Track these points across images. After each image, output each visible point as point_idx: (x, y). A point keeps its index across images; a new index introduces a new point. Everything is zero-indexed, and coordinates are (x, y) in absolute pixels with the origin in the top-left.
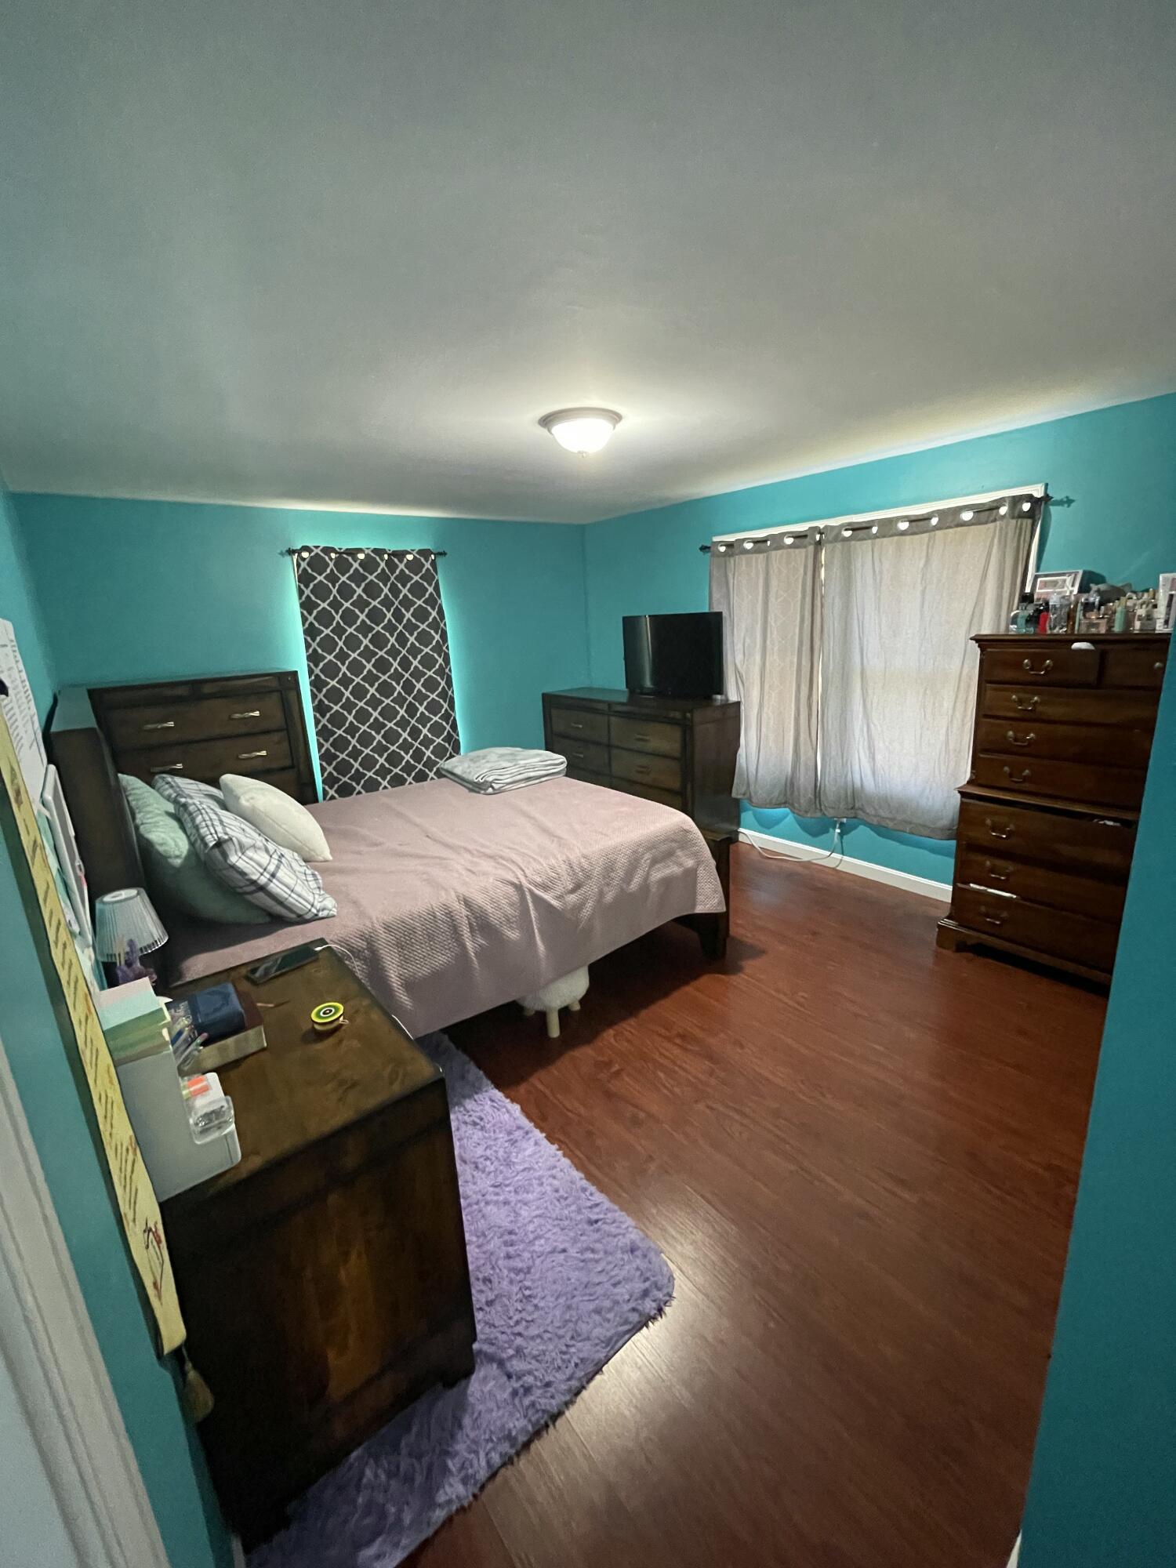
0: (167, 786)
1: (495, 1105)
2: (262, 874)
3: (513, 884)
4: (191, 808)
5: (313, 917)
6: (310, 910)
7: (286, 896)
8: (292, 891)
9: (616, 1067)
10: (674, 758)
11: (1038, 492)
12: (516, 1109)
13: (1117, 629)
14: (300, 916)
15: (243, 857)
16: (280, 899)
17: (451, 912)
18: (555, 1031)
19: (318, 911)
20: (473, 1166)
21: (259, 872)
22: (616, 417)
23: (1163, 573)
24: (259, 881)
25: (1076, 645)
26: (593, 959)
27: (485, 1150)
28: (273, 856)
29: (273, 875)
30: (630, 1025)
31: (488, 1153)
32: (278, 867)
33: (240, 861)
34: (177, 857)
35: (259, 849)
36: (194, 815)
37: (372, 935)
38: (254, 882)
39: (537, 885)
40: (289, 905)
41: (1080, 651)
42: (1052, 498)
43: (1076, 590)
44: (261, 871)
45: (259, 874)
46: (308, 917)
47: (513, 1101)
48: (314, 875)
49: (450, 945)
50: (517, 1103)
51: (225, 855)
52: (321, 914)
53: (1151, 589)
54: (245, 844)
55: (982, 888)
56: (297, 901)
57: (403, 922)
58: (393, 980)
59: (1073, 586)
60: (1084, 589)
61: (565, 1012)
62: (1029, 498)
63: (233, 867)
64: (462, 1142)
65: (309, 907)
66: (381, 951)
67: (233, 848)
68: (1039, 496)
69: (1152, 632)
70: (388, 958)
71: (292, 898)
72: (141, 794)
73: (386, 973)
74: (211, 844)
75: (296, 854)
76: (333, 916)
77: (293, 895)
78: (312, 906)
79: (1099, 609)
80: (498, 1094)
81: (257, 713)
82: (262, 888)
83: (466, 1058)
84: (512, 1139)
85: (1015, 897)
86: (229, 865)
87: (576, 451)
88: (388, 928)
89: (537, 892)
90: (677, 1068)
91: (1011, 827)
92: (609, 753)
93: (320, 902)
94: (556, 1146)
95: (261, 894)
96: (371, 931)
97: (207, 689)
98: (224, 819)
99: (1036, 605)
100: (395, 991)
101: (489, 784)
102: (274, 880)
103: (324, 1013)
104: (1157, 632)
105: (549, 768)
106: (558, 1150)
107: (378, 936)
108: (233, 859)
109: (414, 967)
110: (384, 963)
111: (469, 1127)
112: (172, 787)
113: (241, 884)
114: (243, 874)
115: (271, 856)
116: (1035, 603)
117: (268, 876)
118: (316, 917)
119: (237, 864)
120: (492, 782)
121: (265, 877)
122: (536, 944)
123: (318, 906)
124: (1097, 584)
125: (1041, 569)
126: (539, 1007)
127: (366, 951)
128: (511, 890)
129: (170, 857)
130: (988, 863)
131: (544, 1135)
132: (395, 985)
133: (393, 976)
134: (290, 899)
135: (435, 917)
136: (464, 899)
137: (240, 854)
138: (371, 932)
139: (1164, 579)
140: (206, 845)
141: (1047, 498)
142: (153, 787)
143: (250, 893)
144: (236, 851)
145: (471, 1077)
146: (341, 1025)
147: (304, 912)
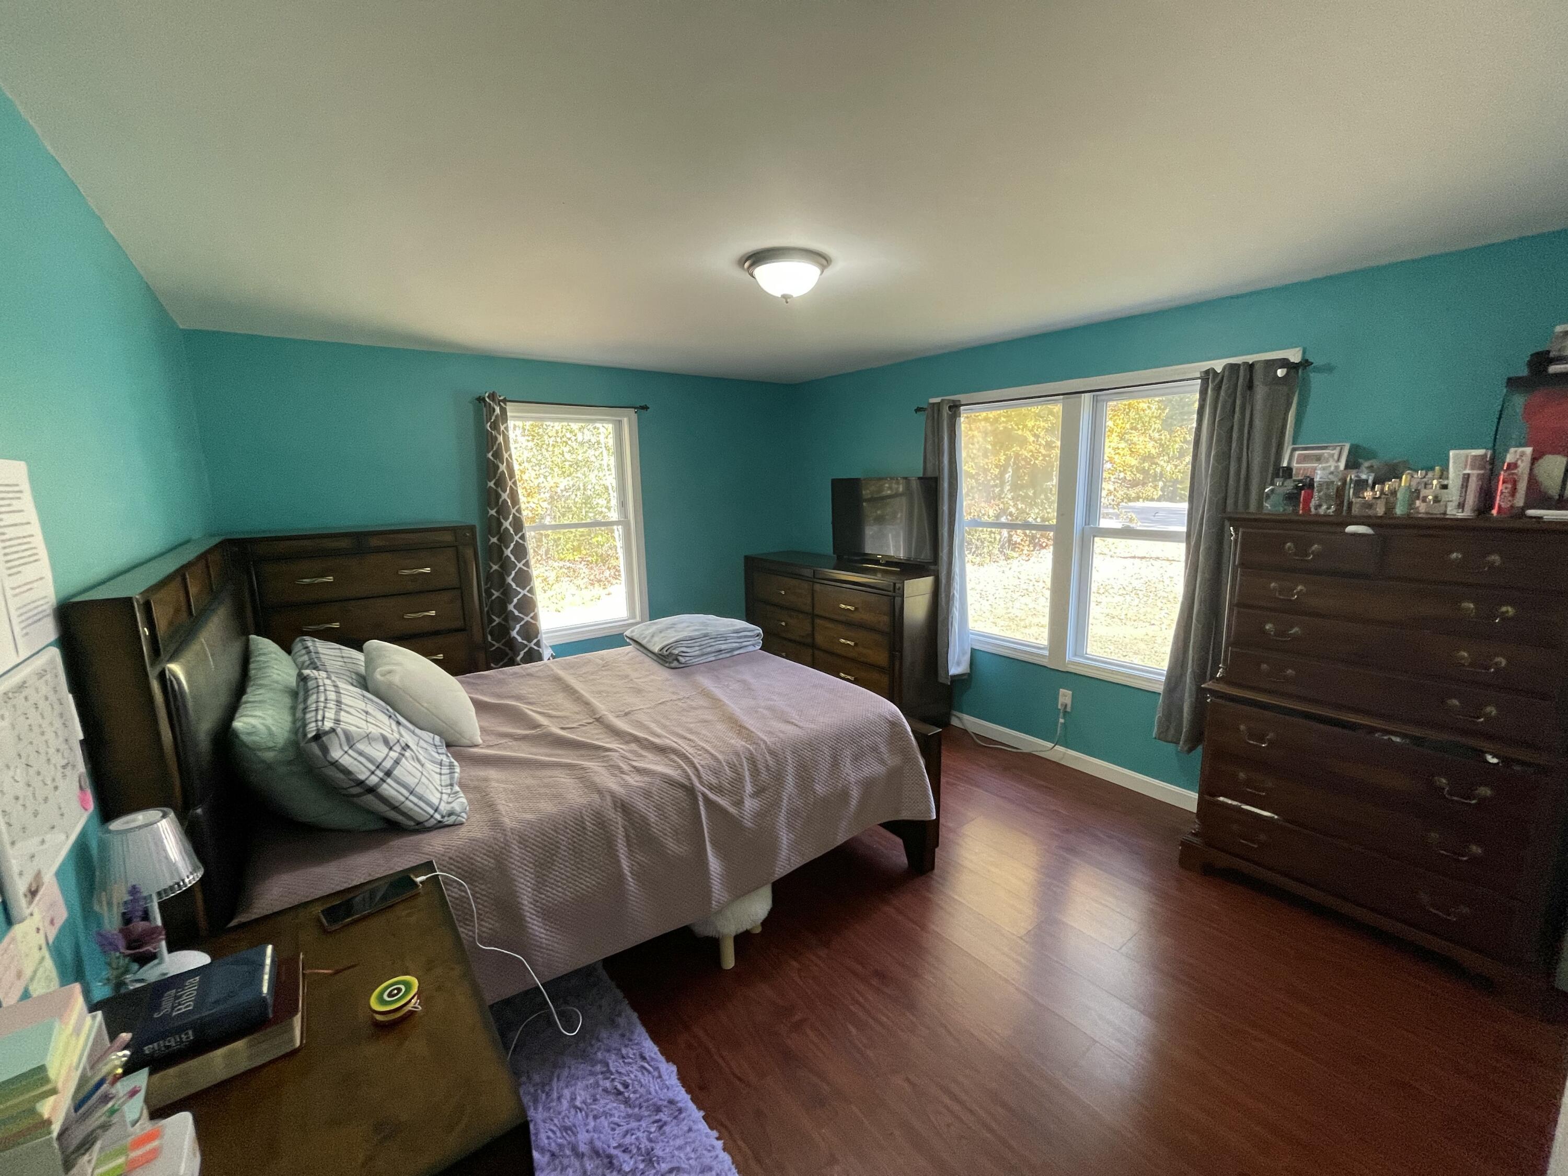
0: (304, 652)
1: (646, 1065)
2: (373, 773)
3: (683, 786)
4: (311, 684)
5: (436, 824)
6: (432, 816)
7: (403, 799)
8: (411, 793)
9: (798, 1017)
10: (882, 633)
11: (1294, 356)
12: (669, 1071)
13: (1399, 510)
14: (419, 823)
15: (350, 752)
16: (393, 801)
17: (604, 821)
18: (729, 961)
19: (443, 817)
20: (606, 1161)
21: (369, 770)
22: (822, 259)
23: (1455, 448)
24: (367, 782)
25: (1350, 529)
26: (777, 876)
27: (625, 1136)
28: (394, 748)
29: (388, 774)
30: (819, 957)
31: (629, 1140)
32: (397, 762)
33: (346, 756)
34: (269, 749)
35: (375, 740)
36: (311, 692)
37: (504, 851)
38: (361, 783)
39: (711, 788)
40: (406, 811)
41: (1354, 535)
42: (1312, 363)
43: (1342, 465)
44: (373, 768)
45: (368, 773)
46: (427, 824)
47: (668, 1060)
48: (451, 766)
49: (601, 863)
50: (675, 1063)
51: (325, 750)
52: (448, 821)
53: (1437, 468)
54: (355, 735)
55: (1235, 803)
56: (416, 805)
57: (544, 835)
58: (527, 908)
59: (1338, 460)
60: (1352, 464)
61: (743, 940)
62: (1284, 363)
63: (335, 764)
64: (598, 1121)
65: (431, 812)
66: (515, 872)
67: (336, 741)
68: (1297, 361)
69: (1442, 516)
70: (522, 880)
71: (411, 801)
72: (265, 662)
73: (519, 900)
74: (310, 736)
75: (437, 738)
76: (462, 824)
77: (411, 798)
78: (436, 811)
79: (1373, 488)
80: (650, 1048)
81: (428, 570)
82: (372, 790)
83: (620, 994)
84: (660, 1120)
85: (1276, 817)
86: (329, 762)
87: (778, 294)
88: (523, 840)
89: (711, 796)
90: (870, 1020)
91: (1270, 736)
92: (813, 623)
93: (449, 803)
94: (715, 1134)
95: (370, 797)
96: (503, 845)
97: (375, 542)
98: (345, 699)
99: (1295, 481)
100: (526, 921)
101: (674, 657)
102: (389, 781)
103: (390, 995)
104: (1447, 517)
105: (741, 640)
106: (718, 1139)
107: (511, 852)
108: (336, 754)
109: (554, 892)
110: (516, 886)
111: (612, 1097)
112: (309, 652)
113: (345, 786)
114: (346, 772)
115: (391, 749)
116: (1294, 478)
117: (381, 774)
118: (441, 824)
119: (340, 760)
120: (678, 655)
121: (376, 775)
122: (707, 859)
123: (444, 808)
124: (1368, 459)
125: (1300, 440)
126: (709, 932)
127: (494, 872)
128: (681, 794)
129: (260, 750)
130: (1242, 775)
131: (702, 1113)
132: (528, 914)
133: (526, 903)
134: (408, 803)
135: (584, 828)
136: (623, 805)
137: (346, 748)
138: (503, 848)
139: (1455, 456)
140: (305, 735)
141: (1305, 364)
142: (289, 651)
143: (358, 795)
144: (341, 745)
145: (621, 1021)
146: (411, 1013)
147: (426, 819)
